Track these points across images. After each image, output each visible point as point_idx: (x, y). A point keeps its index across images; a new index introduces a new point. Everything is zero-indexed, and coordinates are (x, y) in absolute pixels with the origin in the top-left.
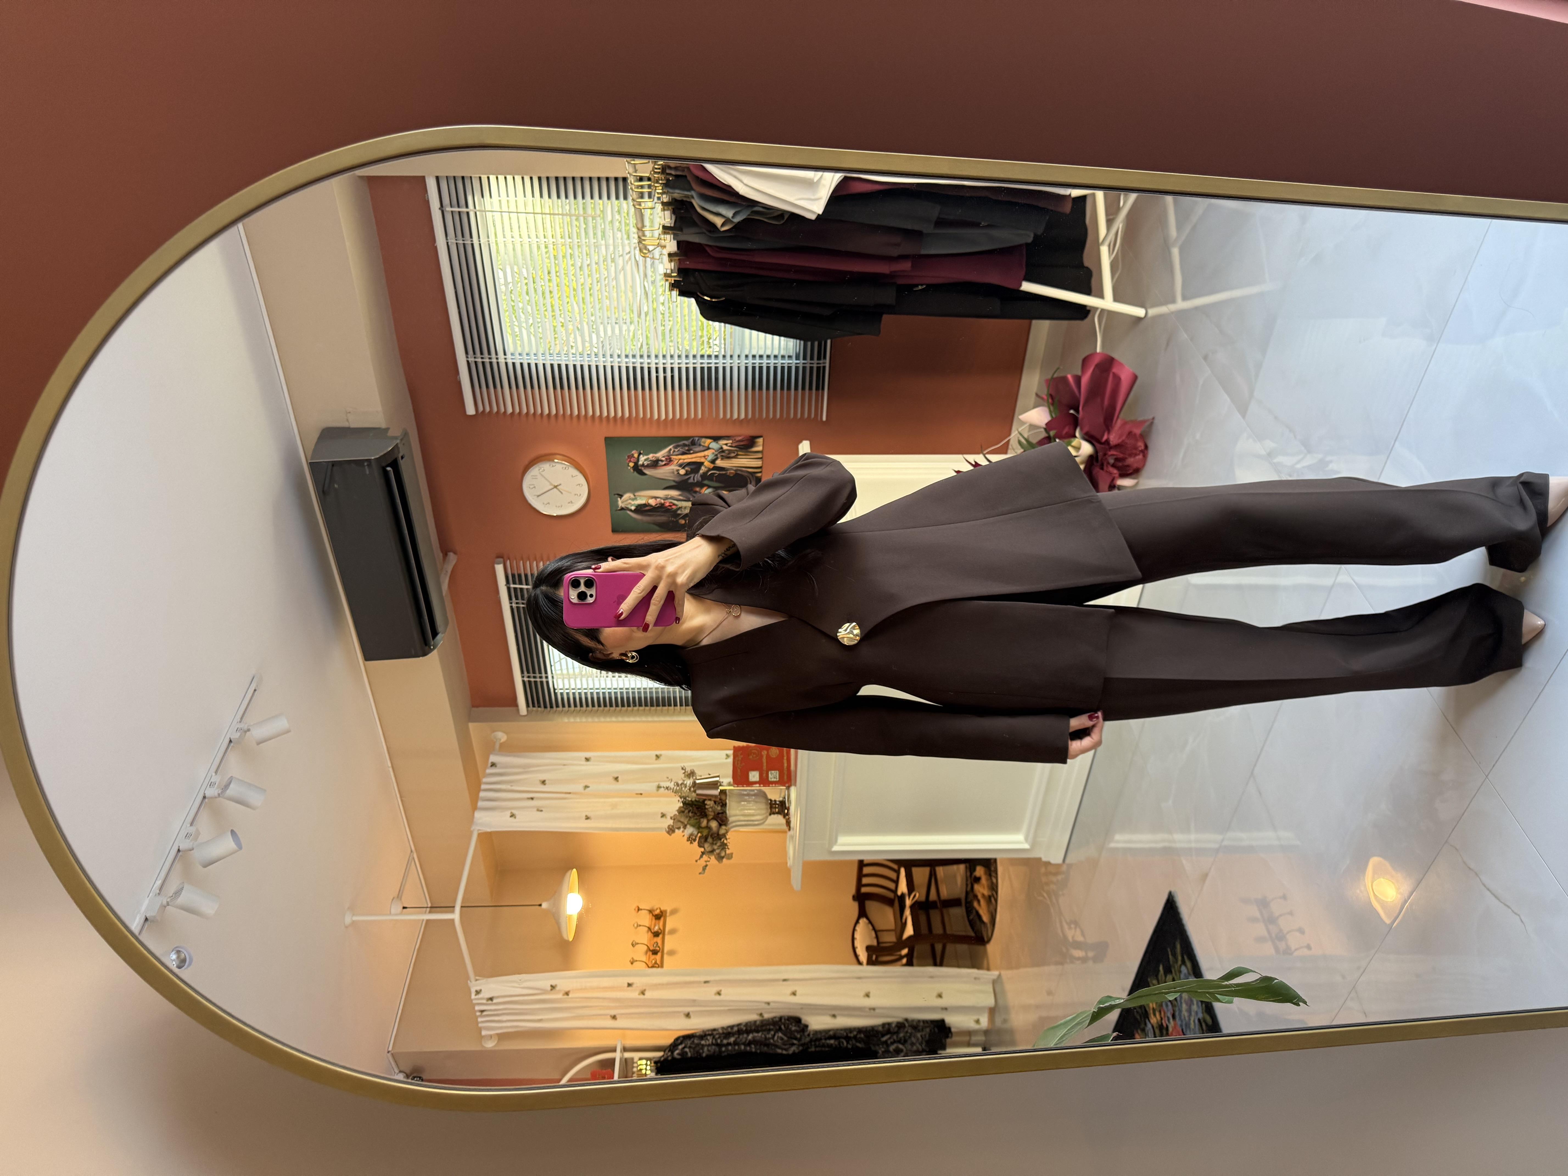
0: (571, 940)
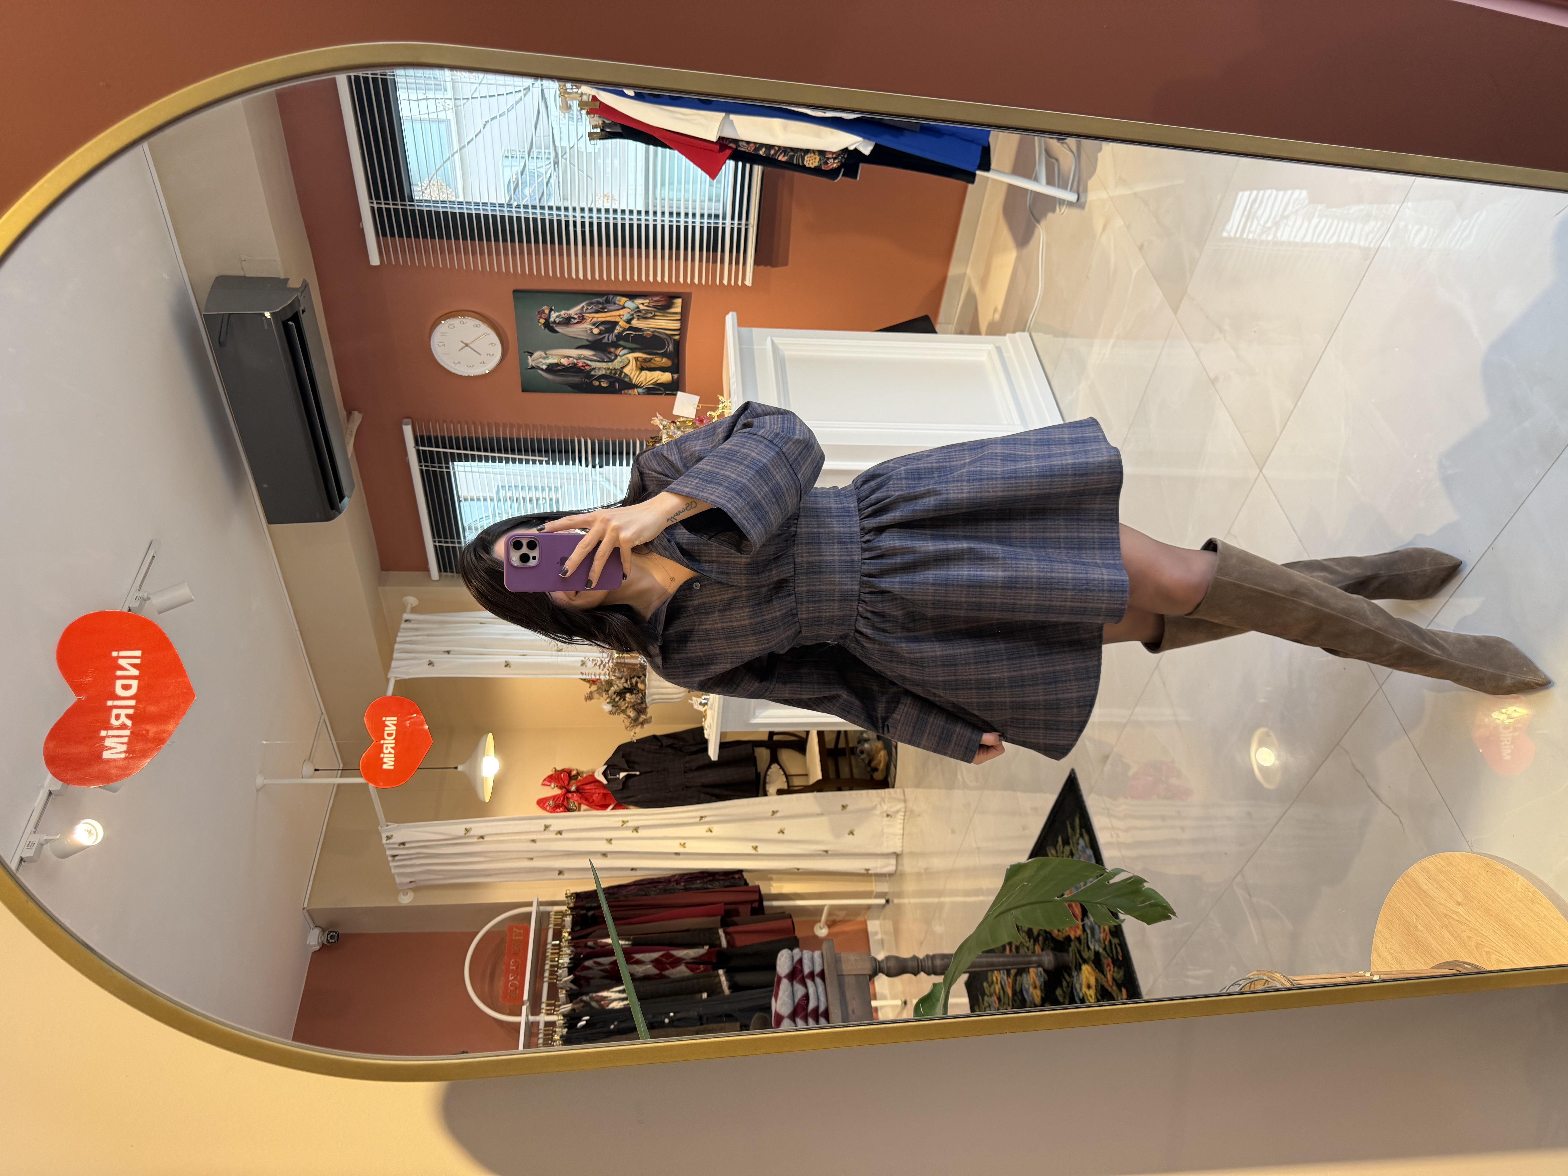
0: (487, 800)
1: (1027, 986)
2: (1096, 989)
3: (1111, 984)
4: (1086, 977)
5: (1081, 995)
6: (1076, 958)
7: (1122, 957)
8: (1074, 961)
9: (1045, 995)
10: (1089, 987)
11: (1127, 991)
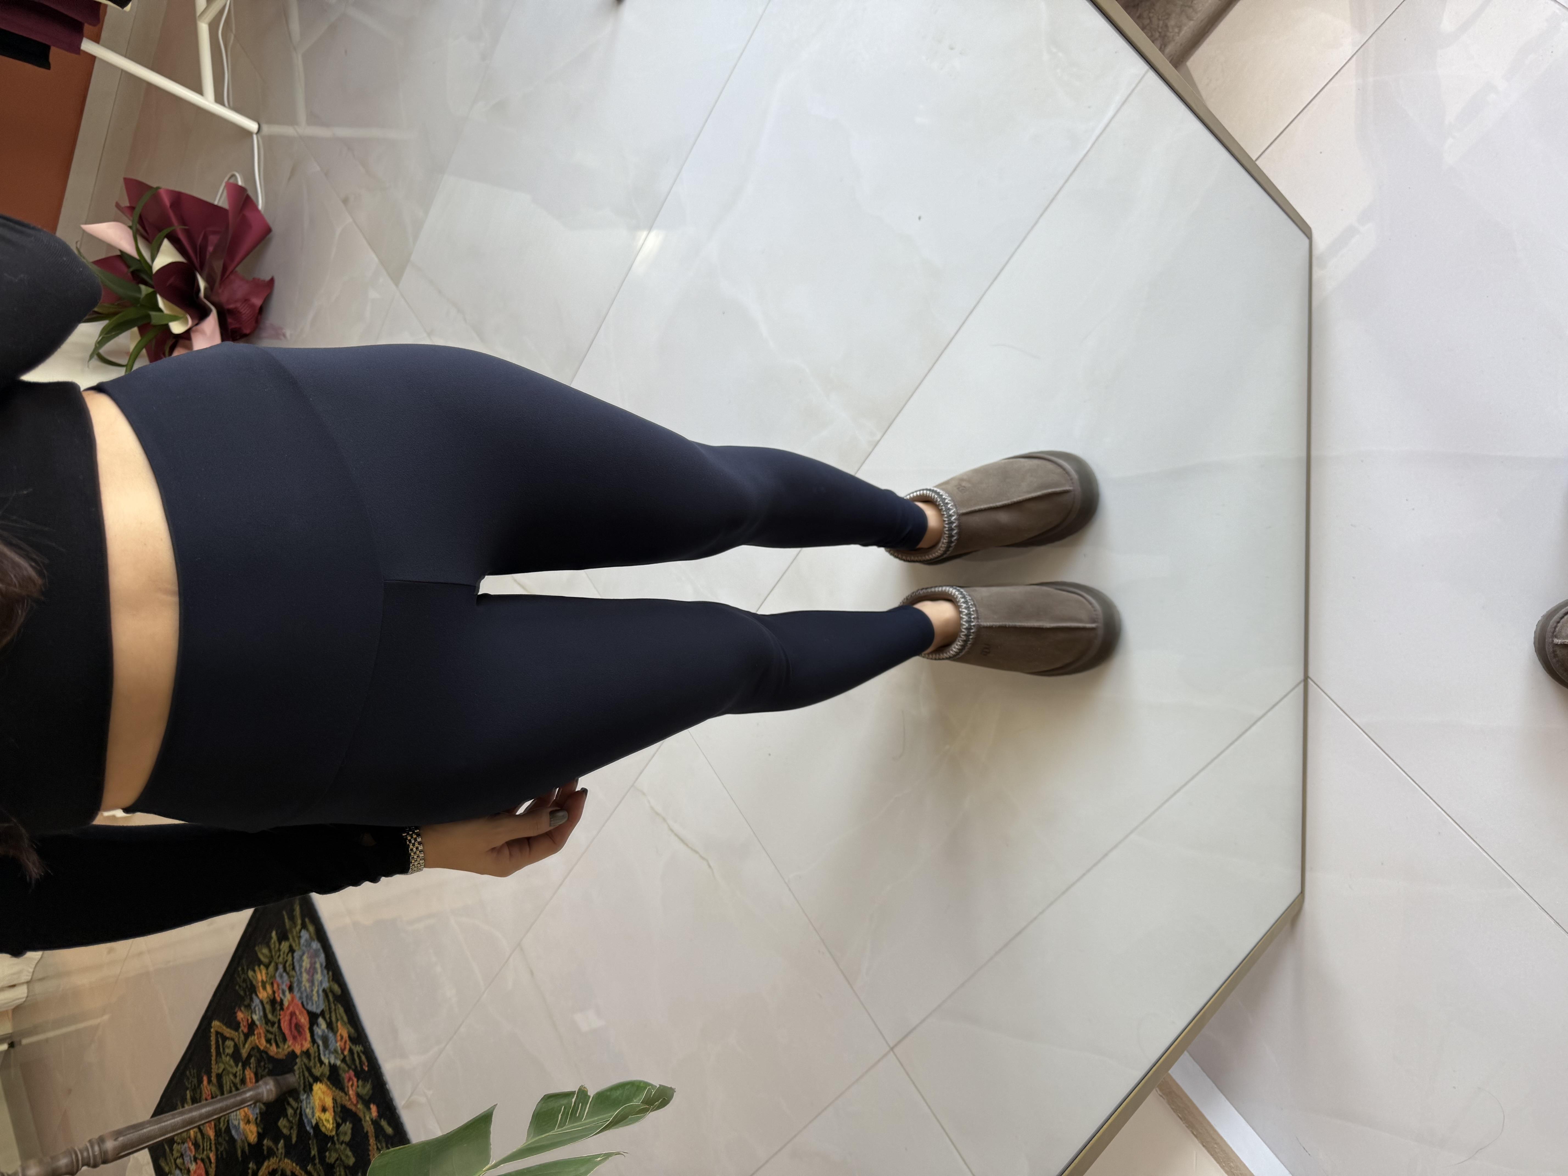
1: (236, 1123)
2: (334, 1111)
3: (355, 1102)
4: (320, 1099)
5: (314, 1122)
6: (304, 1079)
7: (368, 1066)
8: (302, 1082)
9: (264, 1129)
10: (324, 1110)
11: (378, 1107)
